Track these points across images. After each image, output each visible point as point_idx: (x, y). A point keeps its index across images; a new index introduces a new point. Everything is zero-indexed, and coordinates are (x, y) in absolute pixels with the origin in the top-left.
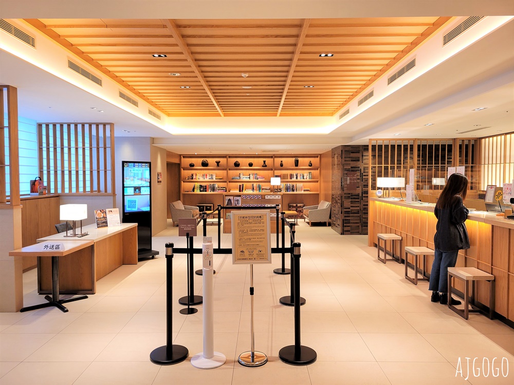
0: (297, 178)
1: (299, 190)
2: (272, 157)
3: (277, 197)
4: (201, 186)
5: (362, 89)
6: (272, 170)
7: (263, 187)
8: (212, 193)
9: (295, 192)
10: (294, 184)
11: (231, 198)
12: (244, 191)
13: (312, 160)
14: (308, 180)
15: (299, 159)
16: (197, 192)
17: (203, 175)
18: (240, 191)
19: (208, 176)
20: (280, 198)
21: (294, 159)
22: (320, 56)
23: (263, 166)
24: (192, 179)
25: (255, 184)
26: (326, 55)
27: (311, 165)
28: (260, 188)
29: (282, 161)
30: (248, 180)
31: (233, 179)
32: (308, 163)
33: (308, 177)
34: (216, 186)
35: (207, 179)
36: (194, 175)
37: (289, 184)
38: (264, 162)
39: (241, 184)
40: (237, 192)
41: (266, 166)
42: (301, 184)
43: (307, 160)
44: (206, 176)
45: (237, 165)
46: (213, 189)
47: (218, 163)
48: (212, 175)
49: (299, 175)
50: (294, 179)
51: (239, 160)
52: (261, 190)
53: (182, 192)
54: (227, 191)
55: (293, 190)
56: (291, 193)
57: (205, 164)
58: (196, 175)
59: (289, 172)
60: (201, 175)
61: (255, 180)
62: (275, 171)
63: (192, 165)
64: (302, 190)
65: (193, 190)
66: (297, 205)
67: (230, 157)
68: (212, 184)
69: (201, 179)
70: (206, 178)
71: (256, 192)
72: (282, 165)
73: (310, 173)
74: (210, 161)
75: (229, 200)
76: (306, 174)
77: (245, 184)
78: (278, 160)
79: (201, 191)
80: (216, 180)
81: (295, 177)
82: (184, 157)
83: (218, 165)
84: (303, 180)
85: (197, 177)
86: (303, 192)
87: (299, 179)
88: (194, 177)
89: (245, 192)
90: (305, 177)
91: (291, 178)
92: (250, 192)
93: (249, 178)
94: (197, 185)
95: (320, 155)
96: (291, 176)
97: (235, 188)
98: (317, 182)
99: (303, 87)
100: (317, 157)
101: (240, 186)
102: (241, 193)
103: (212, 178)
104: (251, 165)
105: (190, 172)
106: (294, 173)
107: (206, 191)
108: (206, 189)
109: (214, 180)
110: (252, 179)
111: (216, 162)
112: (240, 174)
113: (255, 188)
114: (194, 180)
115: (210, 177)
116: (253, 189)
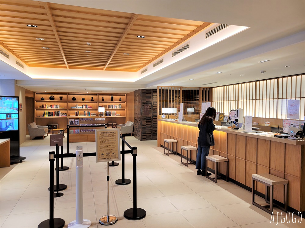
0: (112, 108)
1: (114, 115)
2: (97, 95)
3: (103, 119)
4: (49, 113)
5: (156, 58)
6: (97, 102)
7: (91, 113)
8: (57, 117)
9: (111, 116)
10: (111, 111)
11: (73, 120)
13: (121, 97)
14: (119, 109)
15: (114, 96)
16: (47, 116)
17: (51, 106)
18: (76, 116)
19: (54, 107)
20: (104, 120)
21: (110, 96)
22: (137, 37)
23: (91, 100)
24: (43, 108)
25: (86, 112)
26: (141, 37)
27: (120, 100)
28: (89, 114)
29: (103, 98)
30: (82, 109)
31: (71, 108)
32: (119, 99)
33: (119, 107)
34: (60, 112)
35: (54, 108)
37: (107, 111)
38: (92, 98)
39: (77, 111)
40: (74, 116)
41: (93, 100)
42: (115, 111)
43: (118, 97)
44: (53, 106)
45: (74, 99)
46: (58, 114)
47: (61, 98)
48: (57, 106)
49: (113, 106)
50: (111, 108)
51: (76, 96)
52: (90, 115)
53: (36, 117)
54: (68, 115)
55: (110, 115)
56: (109, 116)
57: (52, 99)
58: (46, 105)
59: (107, 104)
60: (49, 105)
61: (86, 109)
62: (99, 104)
63: (42, 99)
64: (115, 115)
65: (44, 115)
66: (112, 124)
67: (69, 94)
68: (57, 111)
69: (50, 108)
71: (87, 116)
72: (103, 100)
73: (120, 105)
74: (55, 96)
75: (72, 121)
76: (118, 105)
77: (79, 111)
78: (101, 97)
79: (49, 116)
80: (60, 109)
81: (111, 107)
82: (36, 94)
84: (116, 109)
85: (47, 107)
86: (116, 116)
87: (114, 108)
88: (44, 107)
89: (79, 116)
90: (117, 107)
91: (109, 108)
92: (83, 116)
93: (82, 107)
94: (47, 112)
95: (126, 94)
96: (109, 107)
97: (73, 114)
98: (124, 110)
99: (123, 54)
100: (124, 95)
101: (76, 112)
102: (77, 117)
104: (83, 99)
105: (41, 104)
106: (111, 104)
107: (53, 116)
108: (53, 114)
109: (59, 108)
110: (84, 109)
111: (60, 97)
112: (76, 105)
113: (86, 114)
114: (44, 109)
115: (56, 107)
116: (85, 114)
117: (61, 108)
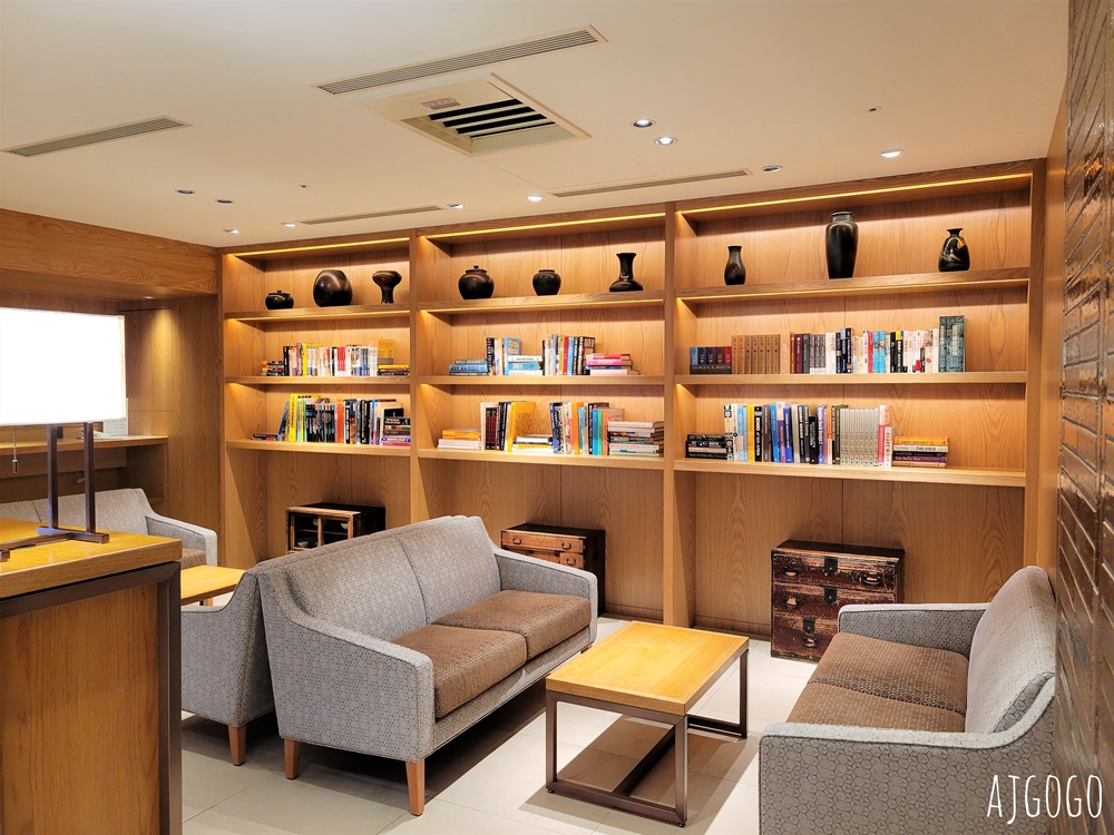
0: (844, 362)
1: (859, 453)
4: (314, 412)
7: (614, 426)
8: (357, 447)
9: (826, 469)
10: (823, 406)
12: (508, 443)
13: (968, 222)
14: (932, 374)
15: (866, 229)
16: (296, 441)
17: (330, 355)
18: (490, 445)
19: (348, 361)
23: (615, 291)
24: (285, 372)
25: (569, 405)
27: (956, 259)
28: (594, 429)
29: (735, 250)
30: (533, 377)
31: (453, 372)
32: (935, 252)
33: (933, 354)
34: (378, 411)
35: (343, 376)
36: (292, 353)
37: (780, 406)
38: (626, 259)
39: (492, 401)
40: (474, 447)
41: (635, 287)
42: (878, 410)
43: (931, 229)
44: (342, 357)
45: (477, 288)
46: (365, 435)
47: (388, 285)
48: (365, 352)
49: (860, 342)
50: (827, 372)
52: (600, 444)
53: (232, 434)
55: (813, 454)
56: (799, 468)
57: (327, 295)
58: (302, 353)
59: (784, 325)
60: (322, 351)
61: (571, 379)
64: (880, 454)
65: (281, 431)
66: (832, 562)
68: (360, 397)
69: (324, 376)
70: (342, 368)
71: (572, 454)
72: (735, 276)
73: (946, 323)
74: (360, 275)
76: (919, 330)
77: (516, 404)
78: (714, 247)
79: (311, 438)
80: (386, 380)
81: (831, 356)
83: (388, 297)
84: (898, 378)
85: (308, 363)
86: (886, 470)
87: (860, 371)
88: (293, 364)
89: (512, 451)
90: (910, 358)
91: (800, 365)
92: (541, 451)
93: (542, 365)
94: (297, 402)
96: (804, 351)
97: (463, 426)
98: (1015, 390)
100: (1024, 193)
101: (491, 413)
102: (495, 455)
103: (365, 369)
104: (547, 285)
106: (826, 325)
107: (331, 439)
108: (331, 424)
109: (373, 376)
110: (553, 376)
111: (377, 279)
112: (491, 342)
113: (566, 431)
114: (291, 379)
115: (358, 364)
116: (556, 437)
117: (387, 372)
